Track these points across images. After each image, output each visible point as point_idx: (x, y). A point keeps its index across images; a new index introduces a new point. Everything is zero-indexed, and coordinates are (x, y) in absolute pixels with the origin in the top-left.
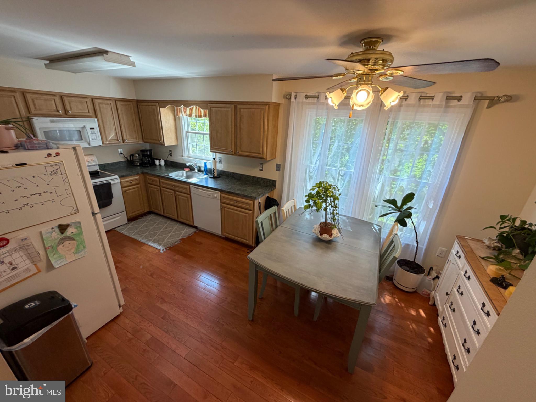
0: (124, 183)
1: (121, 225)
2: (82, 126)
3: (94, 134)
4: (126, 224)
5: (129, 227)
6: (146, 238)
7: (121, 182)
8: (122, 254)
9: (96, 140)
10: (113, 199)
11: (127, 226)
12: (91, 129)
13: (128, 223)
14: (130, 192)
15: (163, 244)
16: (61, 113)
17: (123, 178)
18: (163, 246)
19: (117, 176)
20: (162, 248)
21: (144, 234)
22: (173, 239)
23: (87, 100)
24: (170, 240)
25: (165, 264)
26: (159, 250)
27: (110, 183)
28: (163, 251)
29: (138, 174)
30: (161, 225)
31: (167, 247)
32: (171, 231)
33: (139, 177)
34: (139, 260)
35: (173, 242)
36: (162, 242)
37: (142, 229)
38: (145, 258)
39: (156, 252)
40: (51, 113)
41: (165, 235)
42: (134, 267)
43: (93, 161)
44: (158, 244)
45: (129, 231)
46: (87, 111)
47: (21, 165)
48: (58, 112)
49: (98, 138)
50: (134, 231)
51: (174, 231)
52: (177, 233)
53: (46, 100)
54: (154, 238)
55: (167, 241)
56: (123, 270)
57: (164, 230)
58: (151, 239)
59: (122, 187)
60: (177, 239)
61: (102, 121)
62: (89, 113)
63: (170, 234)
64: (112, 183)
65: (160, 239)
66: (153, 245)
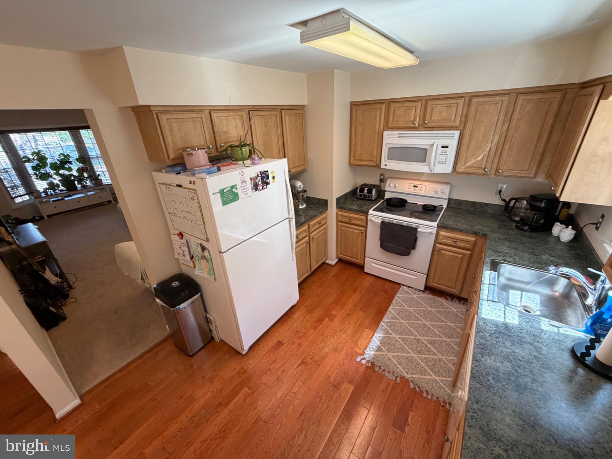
0: (441, 238)
1: (413, 288)
2: (430, 142)
3: (445, 156)
4: (420, 290)
5: (415, 296)
6: (391, 325)
7: (437, 234)
8: (348, 315)
9: (444, 164)
10: (412, 251)
11: (415, 294)
12: (443, 147)
13: (423, 291)
14: (445, 254)
15: (381, 353)
16: (417, 125)
17: (444, 230)
18: (375, 355)
19: (435, 224)
20: (368, 356)
21: (402, 319)
22: (400, 364)
23: (461, 102)
24: (394, 361)
25: (328, 374)
26: (363, 353)
27: (416, 229)
28: (362, 359)
29: (476, 234)
30: (438, 333)
31: (373, 363)
32: (426, 353)
33: (476, 240)
34: (335, 337)
35: (391, 367)
36: (386, 351)
37: (414, 313)
38: (340, 343)
39: (357, 351)
40: (405, 125)
41: (407, 349)
42: (322, 337)
43: (442, 193)
44: (379, 347)
45: (402, 301)
46: (452, 120)
47: (179, 186)
48: (413, 123)
49: (448, 161)
50: (404, 306)
51: (427, 359)
52: (423, 365)
53: (406, 110)
54: (394, 335)
55: (391, 356)
56: (315, 328)
57: (426, 341)
58: (390, 334)
59: (436, 241)
60: (402, 372)
61: (471, 135)
62: (454, 122)
63: (413, 355)
64: (419, 230)
65: (393, 345)
66: (374, 341)
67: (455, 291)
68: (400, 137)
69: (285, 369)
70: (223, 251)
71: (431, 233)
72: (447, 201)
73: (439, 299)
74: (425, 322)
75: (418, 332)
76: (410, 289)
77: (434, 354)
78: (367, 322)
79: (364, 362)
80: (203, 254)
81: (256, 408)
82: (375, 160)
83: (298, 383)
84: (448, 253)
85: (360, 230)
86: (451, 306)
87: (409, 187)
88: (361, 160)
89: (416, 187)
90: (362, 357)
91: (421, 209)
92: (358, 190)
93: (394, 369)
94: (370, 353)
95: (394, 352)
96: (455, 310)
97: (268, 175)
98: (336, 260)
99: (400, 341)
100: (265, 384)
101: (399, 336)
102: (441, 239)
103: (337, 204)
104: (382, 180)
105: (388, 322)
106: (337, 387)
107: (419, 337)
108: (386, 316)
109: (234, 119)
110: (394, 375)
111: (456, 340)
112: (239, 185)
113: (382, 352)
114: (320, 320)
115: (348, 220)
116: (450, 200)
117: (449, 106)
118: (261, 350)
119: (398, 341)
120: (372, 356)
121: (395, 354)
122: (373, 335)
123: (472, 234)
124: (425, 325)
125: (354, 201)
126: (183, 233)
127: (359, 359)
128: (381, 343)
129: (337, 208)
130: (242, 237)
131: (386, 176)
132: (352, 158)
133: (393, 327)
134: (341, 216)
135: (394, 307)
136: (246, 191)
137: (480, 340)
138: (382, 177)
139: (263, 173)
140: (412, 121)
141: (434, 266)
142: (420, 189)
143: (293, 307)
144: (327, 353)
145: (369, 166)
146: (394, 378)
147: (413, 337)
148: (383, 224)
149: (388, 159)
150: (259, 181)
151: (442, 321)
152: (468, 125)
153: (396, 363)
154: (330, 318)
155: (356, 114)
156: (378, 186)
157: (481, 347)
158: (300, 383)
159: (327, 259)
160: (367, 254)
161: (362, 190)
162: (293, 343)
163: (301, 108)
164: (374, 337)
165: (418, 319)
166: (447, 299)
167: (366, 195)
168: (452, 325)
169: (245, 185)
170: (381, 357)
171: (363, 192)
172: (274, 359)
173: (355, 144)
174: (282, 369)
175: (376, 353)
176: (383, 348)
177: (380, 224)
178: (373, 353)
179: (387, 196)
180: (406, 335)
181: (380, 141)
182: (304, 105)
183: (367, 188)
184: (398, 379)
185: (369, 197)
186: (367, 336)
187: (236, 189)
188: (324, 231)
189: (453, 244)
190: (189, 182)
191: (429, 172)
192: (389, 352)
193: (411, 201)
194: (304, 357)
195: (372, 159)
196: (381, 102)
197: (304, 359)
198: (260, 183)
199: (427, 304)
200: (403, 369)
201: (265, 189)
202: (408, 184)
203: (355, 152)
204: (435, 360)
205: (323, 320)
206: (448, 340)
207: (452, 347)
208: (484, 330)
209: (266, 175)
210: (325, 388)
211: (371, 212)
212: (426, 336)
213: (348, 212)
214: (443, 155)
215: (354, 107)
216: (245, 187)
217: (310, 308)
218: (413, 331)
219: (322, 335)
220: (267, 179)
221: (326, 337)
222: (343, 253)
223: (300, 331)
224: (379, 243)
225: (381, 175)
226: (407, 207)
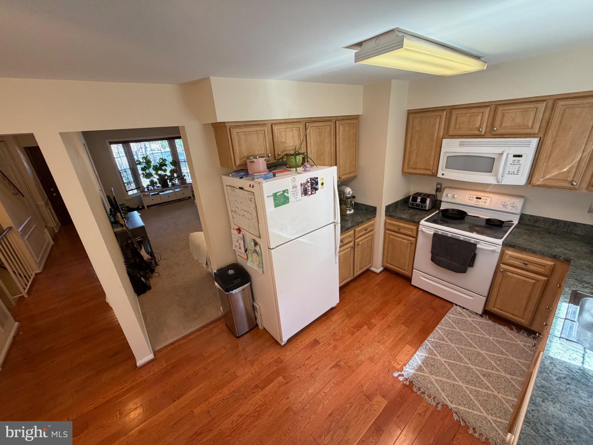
0: (506, 257)
1: (468, 310)
2: (499, 150)
3: (517, 166)
4: (477, 314)
5: (470, 319)
6: (437, 346)
8: (389, 326)
9: (516, 175)
10: (469, 269)
11: (470, 316)
12: (515, 156)
13: (481, 316)
14: (512, 277)
15: (422, 374)
16: (483, 133)
17: (510, 249)
18: (414, 374)
19: (500, 241)
20: (406, 373)
21: (451, 341)
22: (443, 391)
23: (542, 106)
24: (436, 385)
25: (362, 382)
26: (401, 370)
27: (474, 245)
28: (400, 375)
29: (554, 257)
30: (495, 365)
31: (411, 382)
32: (477, 385)
33: (555, 264)
34: (373, 346)
35: (432, 392)
36: (428, 373)
37: (467, 338)
38: (377, 353)
39: (395, 366)
40: (470, 133)
41: (455, 376)
42: (359, 344)
43: (512, 207)
44: (420, 367)
45: (453, 322)
46: (528, 126)
47: (241, 188)
48: (479, 130)
49: (520, 172)
50: (455, 328)
51: (478, 392)
52: (472, 398)
53: (470, 116)
54: (439, 357)
55: (433, 380)
56: (353, 334)
57: (479, 371)
58: (435, 355)
59: (501, 260)
60: (445, 399)
61: (554, 143)
62: (532, 128)
63: (461, 384)
64: (478, 246)
65: (437, 368)
66: (415, 359)
67: (524, 321)
68: (462, 145)
69: (319, 368)
70: (271, 248)
71: (493, 251)
72: (518, 217)
73: (502, 327)
74: (479, 350)
75: (469, 360)
76: (464, 310)
77: (487, 388)
78: (409, 338)
79: (401, 379)
80: (255, 248)
81: (288, 398)
82: (431, 168)
83: (330, 385)
84: (515, 276)
85: (410, 241)
86: (515, 337)
87: (471, 199)
88: (416, 169)
89: (480, 198)
90: (399, 373)
91: (484, 223)
92: (411, 199)
93: (435, 393)
94: (409, 371)
95: (437, 376)
96: (521, 344)
97: (318, 181)
98: (381, 269)
99: (446, 365)
100: (298, 377)
101: (446, 360)
102: (506, 259)
103: (386, 212)
104: (438, 190)
105: (433, 342)
106: (369, 397)
107: (470, 365)
108: (431, 335)
109: (292, 131)
110: (434, 401)
111: (519, 378)
112: (290, 190)
113: (423, 372)
114: (359, 327)
115: (396, 229)
116: (523, 217)
117: (526, 110)
118: (298, 345)
119: (443, 364)
120: (411, 375)
121: (438, 378)
122: (415, 353)
123: (549, 256)
124: (479, 354)
125: (405, 210)
126: (241, 229)
127: (396, 375)
128: (423, 363)
129: (386, 215)
130: (289, 237)
131: (443, 185)
132: (406, 166)
133: (439, 349)
134: (390, 224)
135: (443, 327)
136: (296, 195)
137: (543, 381)
138: (439, 186)
139: (313, 179)
140: (477, 128)
141: (495, 290)
142: (484, 201)
143: (332, 309)
144: (362, 361)
145: (424, 175)
146: (435, 404)
147: (462, 364)
148: (435, 235)
149: (446, 168)
150: (309, 187)
151: (502, 353)
152: (550, 131)
153: (439, 388)
154: (368, 326)
155: (413, 122)
156: (434, 195)
157: (543, 390)
158: (332, 385)
159: (371, 267)
160: (415, 266)
161: (415, 199)
162: (329, 344)
163: (356, 118)
164: (415, 355)
165: (471, 346)
166: (512, 329)
167: (419, 205)
168: (515, 360)
169: (295, 190)
170: (421, 378)
171: (416, 201)
172: (310, 356)
173: (410, 152)
174: (316, 366)
175: (416, 372)
176: (425, 369)
177: (432, 236)
178: (413, 371)
179: (443, 207)
180: (454, 360)
181: (438, 149)
182: (359, 115)
183: (420, 198)
184: (440, 406)
185: (422, 207)
186: (408, 353)
187: (288, 193)
188: (370, 237)
189: (523, 266)
190: (249, 185)
191: (497, 183)
192: (432, 374)
193: (471, 213)
194: (338, 359)
195: (428, 168)
196: (442, 109)
197: (339, 361)
198: (310, 188)
199: (484, 331)
200: (448, 396)
201: (313, 194)
202: (470, 195)
203: (409, 160)
204: (488, 396)
205: (361, 328)
206: (508, 376)
207: (513, 386)
208: (551, 371)
209: (315, 181)
210: (357, 395)
211: (423, 222)
212: (479, 366)
213: (398, 220)
214: (515, 165)
215: (411, 116)
216: (295, 192)
217: (349, 312)
218: (463, 357)
219: (359, 342)
220: (316, 185)
221: (363, 344)
222: (388, 262)
223: (337, 334)
224: (430, 255)
225: (438, 184)
226: (466, 219)
